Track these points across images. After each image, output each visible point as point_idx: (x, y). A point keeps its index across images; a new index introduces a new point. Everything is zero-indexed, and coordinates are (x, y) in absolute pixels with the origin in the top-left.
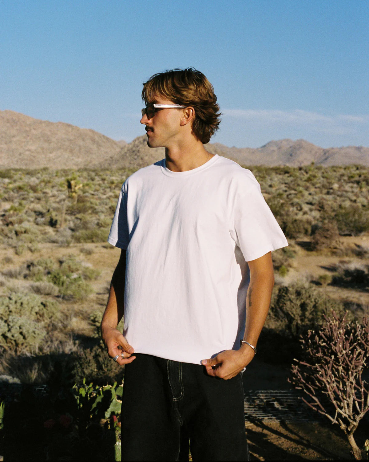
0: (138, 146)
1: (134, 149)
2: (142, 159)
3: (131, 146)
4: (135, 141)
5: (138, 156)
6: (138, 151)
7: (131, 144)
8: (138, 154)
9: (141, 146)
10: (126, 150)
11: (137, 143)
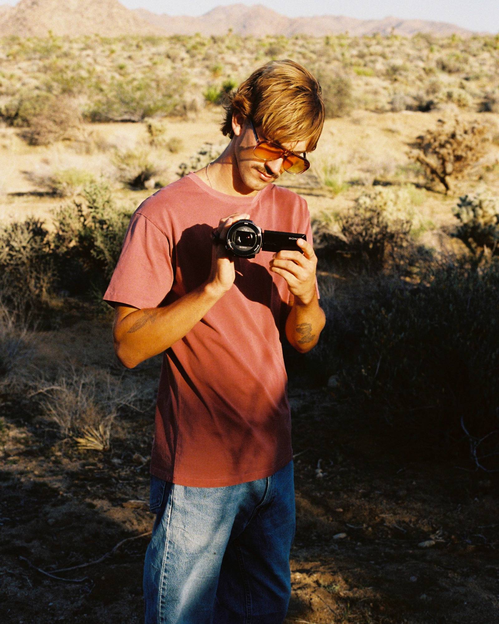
0: (23, 12)
1: (19, 16)
2: (30, 30)
3: (14, 12)
4: (19, 4)
5: (24, 26)
6: (25, 19)
7: (13, 8)
8: (24, 23)
9: (29, 11)
10: (7, 16)
11: (23, 6)
